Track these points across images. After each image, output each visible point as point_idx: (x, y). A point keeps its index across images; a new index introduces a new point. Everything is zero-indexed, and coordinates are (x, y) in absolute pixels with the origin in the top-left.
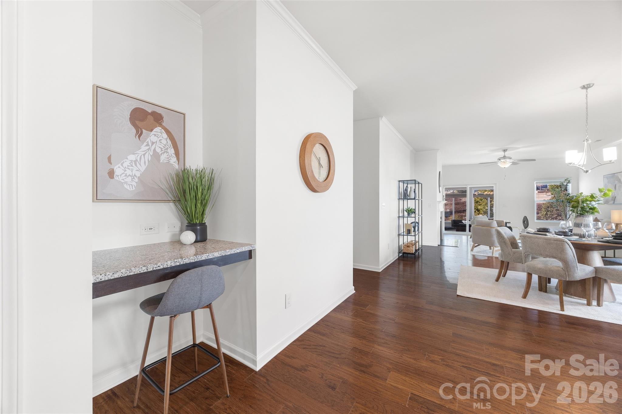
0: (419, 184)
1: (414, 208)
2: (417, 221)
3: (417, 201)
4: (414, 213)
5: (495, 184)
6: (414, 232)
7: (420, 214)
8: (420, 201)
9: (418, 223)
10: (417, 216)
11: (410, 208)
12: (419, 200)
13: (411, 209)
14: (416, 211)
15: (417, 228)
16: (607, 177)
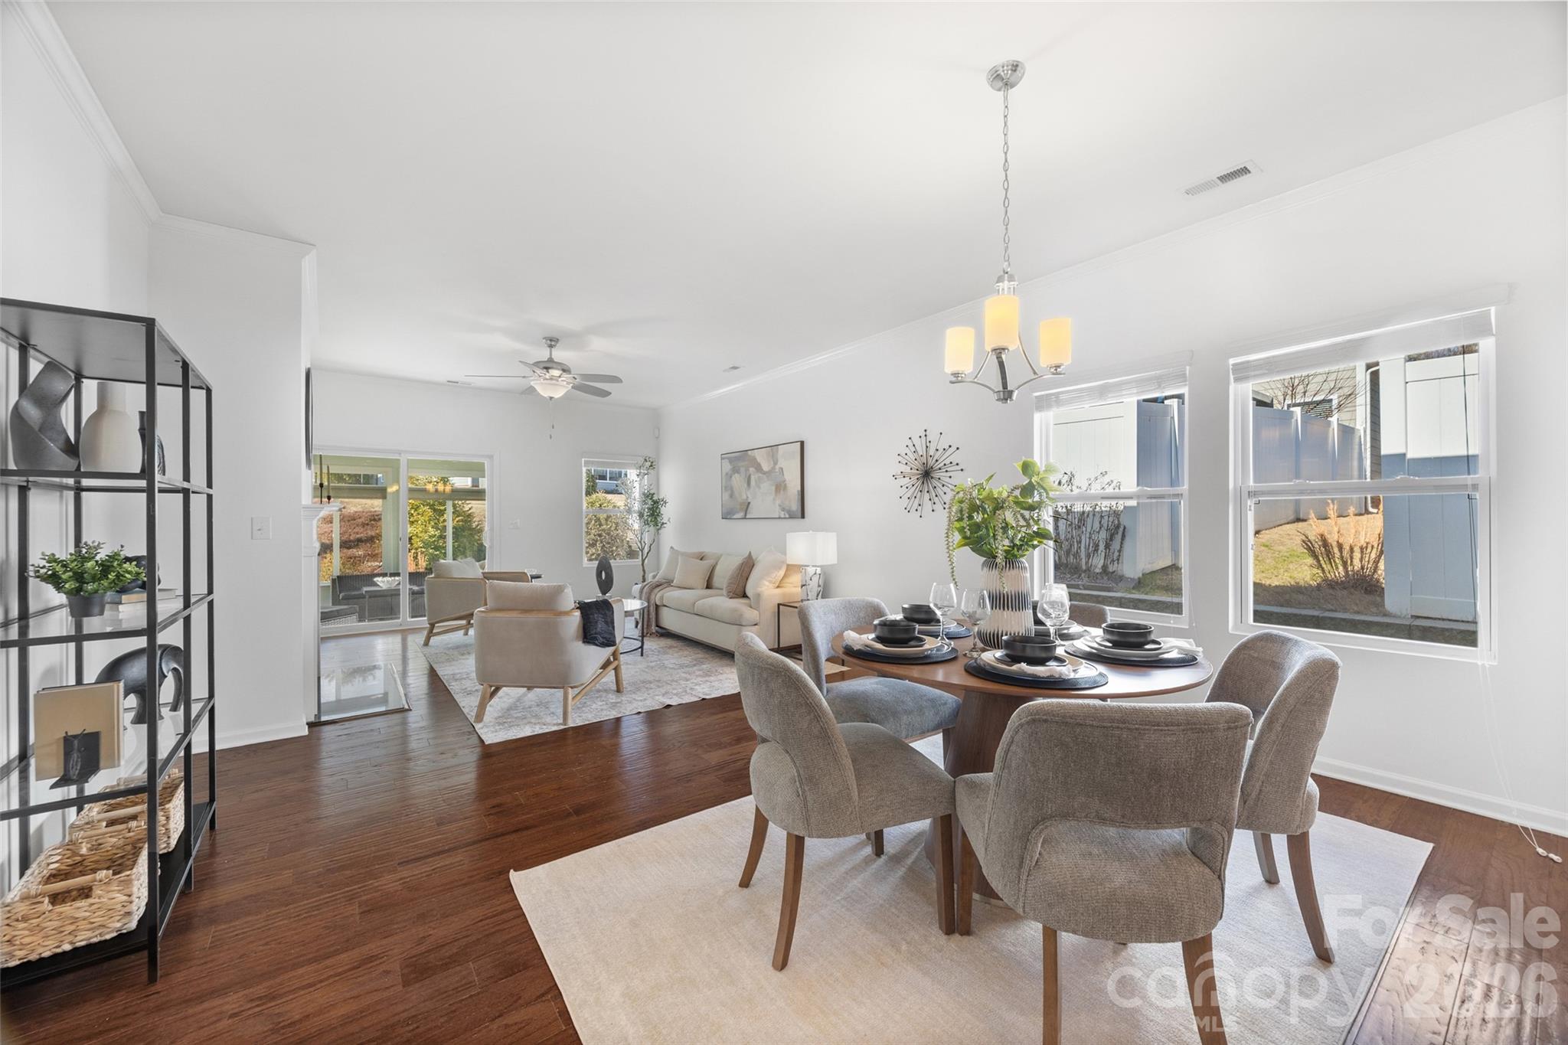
0: (186, 386)
1: (143, 551)
2: (169, 637)
3: (169, 507)
4: (143, 586)
5: (491, 457)
6: (144, 727)
7: (199, 586)
8: (198, 503)
9: (183, 655)
10: (167, 606)
11: (101, 556)
12: (186, 493)
13: (113, 557)
14: (160, 573)
15: (167, 691)
16: (729, 459)
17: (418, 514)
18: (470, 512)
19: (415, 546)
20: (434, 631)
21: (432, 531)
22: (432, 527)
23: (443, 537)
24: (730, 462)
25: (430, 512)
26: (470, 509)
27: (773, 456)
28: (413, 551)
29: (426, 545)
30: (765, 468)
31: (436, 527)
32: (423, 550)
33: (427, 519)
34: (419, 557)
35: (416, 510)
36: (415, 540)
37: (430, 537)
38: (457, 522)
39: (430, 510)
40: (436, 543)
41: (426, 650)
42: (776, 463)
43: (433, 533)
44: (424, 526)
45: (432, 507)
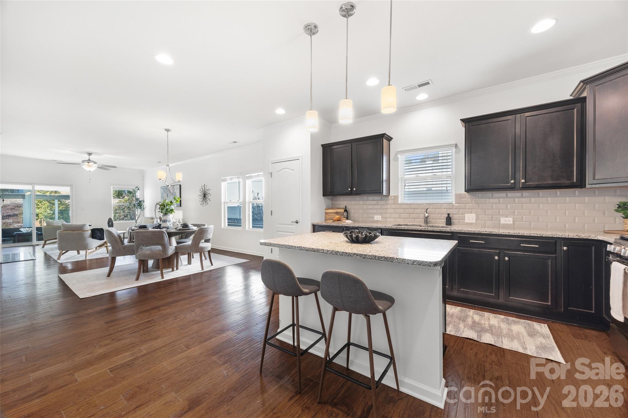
5: (72, 185)
16: (163, 188)
17: (42, 204)
18: (69, 204)
19: (40, 217)
20: (46, 243)
21: (49, 211)
22: (49, 210)
23: (54, 214)
24: (163, 189)
25: (48, 204)
26: (69, 202)
27: (173, 188)
28: (39, 220)
29: (46, 217)
30: (172, 192)
31: (51, 210)
32: (44, 219)
33: (46, 206)
34: (42, 222)
35: (40, 203)
36: (40, 215)
37: (48, 214)
38: (62, 207)
39: (48, 203)
40: (51, 216)
41: (43, 249)
42: (174, 190)
43: (49, 212)
44: (45, 210)
45: (49, 202)
